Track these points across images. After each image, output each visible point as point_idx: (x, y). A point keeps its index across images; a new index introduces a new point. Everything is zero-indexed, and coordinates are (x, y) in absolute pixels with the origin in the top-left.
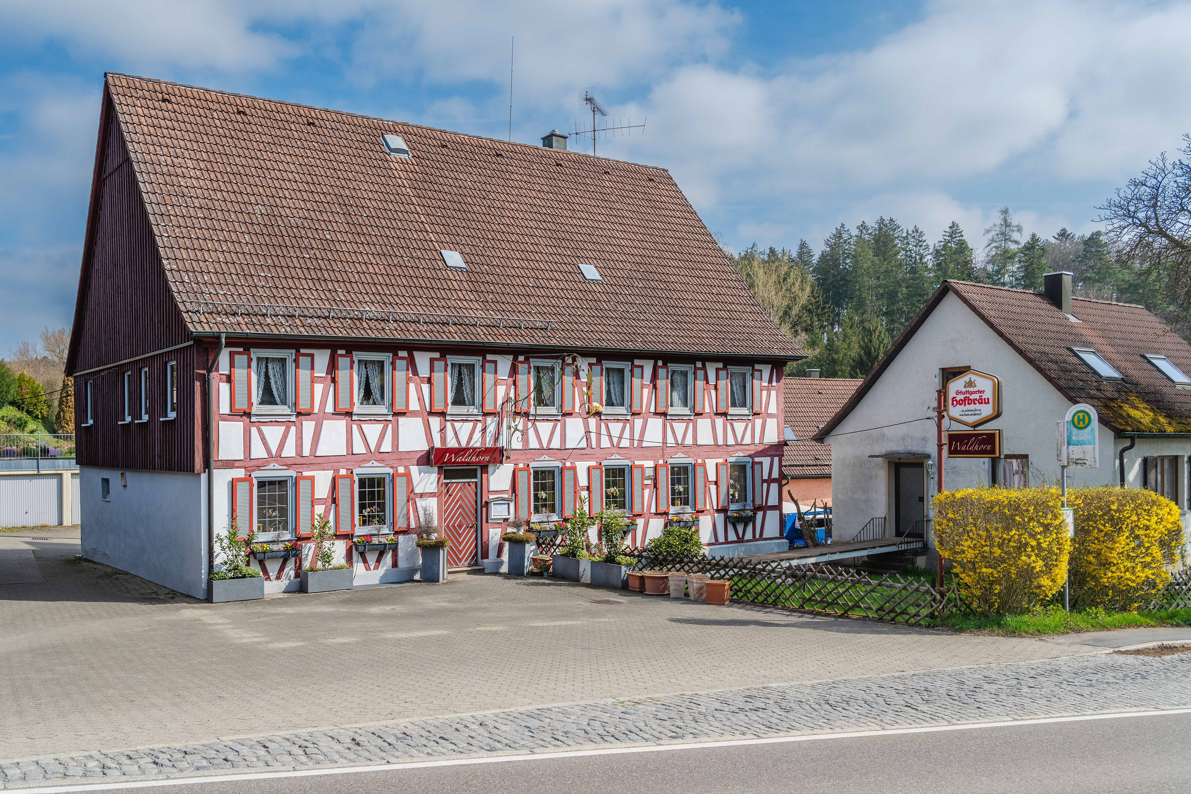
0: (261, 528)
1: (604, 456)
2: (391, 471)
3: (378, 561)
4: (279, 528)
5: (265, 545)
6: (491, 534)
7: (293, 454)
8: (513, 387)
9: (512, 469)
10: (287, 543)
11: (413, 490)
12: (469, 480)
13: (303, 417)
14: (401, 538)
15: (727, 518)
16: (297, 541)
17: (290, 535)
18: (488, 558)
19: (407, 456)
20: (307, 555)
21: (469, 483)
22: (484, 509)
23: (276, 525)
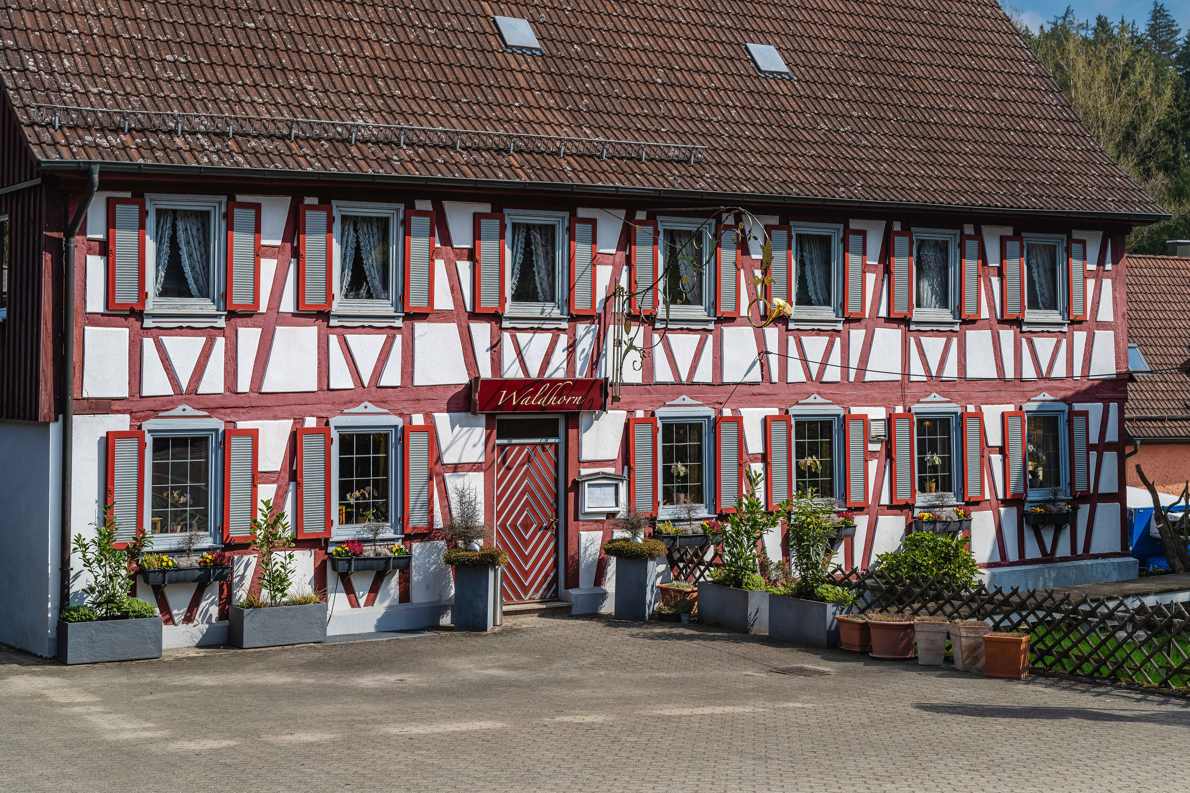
0: (159, 526)
1: (793, 397)
2: (399, 421)
3: (374, 590)
4: (191, 526)
5: (165, 558)
6: (583, 541)
7: (220, 388)
8: (625, 267)
9: (623, 420)
10: (205, 554)
11: (439, 458)
12: (543, 441)
13: (238, 320)
14: (417, 547)
15: (1022, 516)
16: (224, 550)
17: (211, 540)
18: (576, 585)
19: (430, 395)
20: (243, 577)
21: (542, 445)
22: (571, 495)
23: (185, 519)
